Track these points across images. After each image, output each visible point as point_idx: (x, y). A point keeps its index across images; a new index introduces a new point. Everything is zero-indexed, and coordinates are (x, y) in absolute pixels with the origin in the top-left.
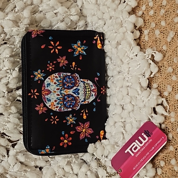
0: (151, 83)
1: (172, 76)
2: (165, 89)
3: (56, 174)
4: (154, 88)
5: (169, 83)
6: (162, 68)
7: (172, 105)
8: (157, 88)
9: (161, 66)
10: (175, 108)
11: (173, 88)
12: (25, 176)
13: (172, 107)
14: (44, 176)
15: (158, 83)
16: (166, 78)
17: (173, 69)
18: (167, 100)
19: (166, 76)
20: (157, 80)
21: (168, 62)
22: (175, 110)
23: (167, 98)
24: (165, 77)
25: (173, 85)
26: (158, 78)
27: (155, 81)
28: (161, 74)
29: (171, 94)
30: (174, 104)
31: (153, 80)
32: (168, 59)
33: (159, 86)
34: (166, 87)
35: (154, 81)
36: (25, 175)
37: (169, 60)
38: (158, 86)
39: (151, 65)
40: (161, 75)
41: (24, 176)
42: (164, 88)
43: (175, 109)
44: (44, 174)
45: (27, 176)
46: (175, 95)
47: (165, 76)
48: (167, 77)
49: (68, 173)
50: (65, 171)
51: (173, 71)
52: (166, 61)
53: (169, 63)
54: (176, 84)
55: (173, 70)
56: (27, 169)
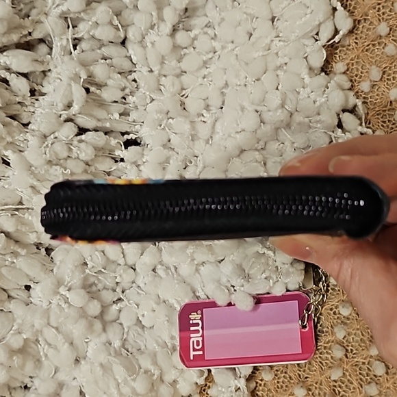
0: (330, 60)
1: (385, 44)
2: (363, 75)
3: (86, 264)
4: (338, 72)
5: (374, 61)
6: (361, 26)
7: (378, 114)
8: (344, 73)
9: (359, 21)
10: (384, 122)
11: (384, 73)
12: (12, 265)
13: (378, 118)
14: (59, 268)
15: (348, 61)
16: (370, 48)
17: (388, 29)
18: (367, 103)
19: (368, 46)
20: (345, 54)
21: (378, 11)
22: (383, 126)
23: (367, 98)
24: (367, 48)
25: (385, 68)
26: (347, 49)
27: (339, 57)
28: (356, 39)
29: (377, 88)
30: (381, 112)
31: (336, 53)
32: (379, 4)
33: (348, 70)
34: (367, 72)
35: (337, 56)
36: (14, 262)
37: (380, 6)
38: (346, 68)
39: (336, 13)
40: (356, 43)
41: (10, 267)
42: (362, 73)
43: (385, 125)
44: (58, 263)
45: (18, 267)
46: (386, 90)
47: (366, 44)
48: (371, 46)
49: (114, 262)
50: (108, 259)
51: (389, 34)
52: (375, 8)
53: (380, 13)
54: (393, 65)
55: (391, 30)
56: (19, 250)
